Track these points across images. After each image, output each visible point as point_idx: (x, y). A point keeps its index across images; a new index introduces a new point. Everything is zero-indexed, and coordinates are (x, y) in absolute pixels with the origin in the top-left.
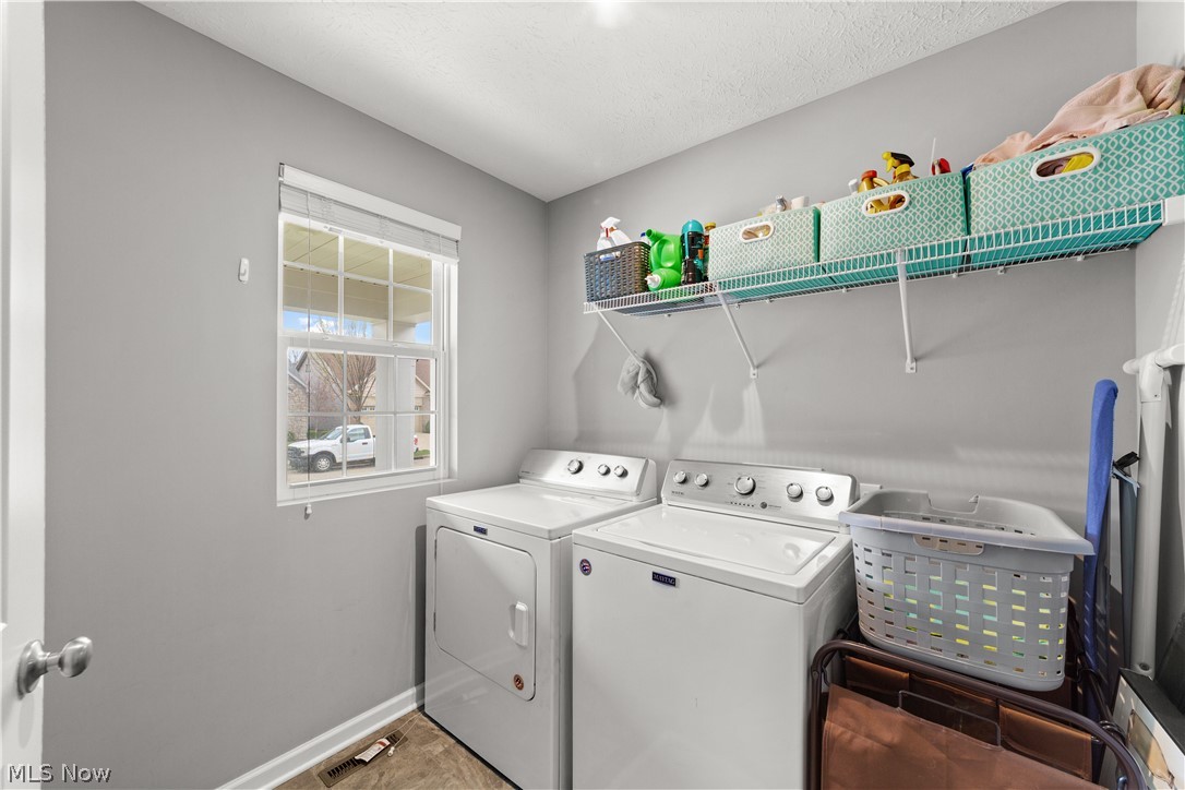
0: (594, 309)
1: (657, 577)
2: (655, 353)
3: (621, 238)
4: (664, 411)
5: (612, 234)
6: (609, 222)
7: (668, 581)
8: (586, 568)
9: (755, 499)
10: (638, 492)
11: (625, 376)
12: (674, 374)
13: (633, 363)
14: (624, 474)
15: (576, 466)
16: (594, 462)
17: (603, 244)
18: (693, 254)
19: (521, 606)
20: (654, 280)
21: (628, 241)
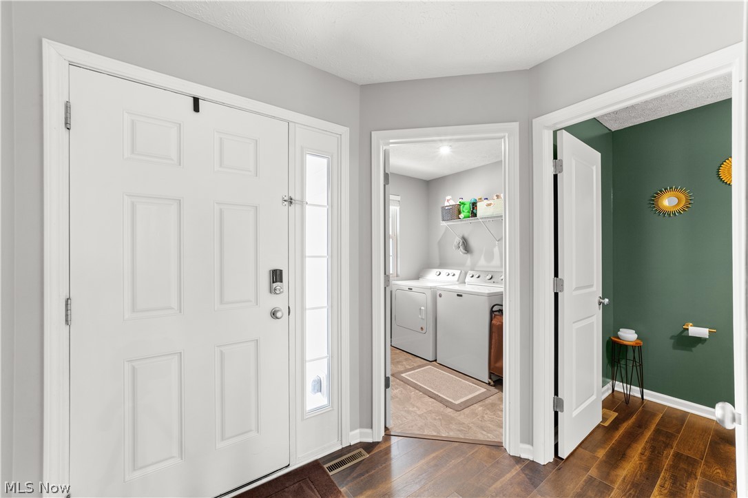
0: (444, 224)
1: (458, 295)
2: (466, 236)
3: (452, 203)
4: (469, 256)
5: (449, 201)
6: (448, 198)
7: (461, 296)
8: (440, 296)
9: (492, 280)
10: (458, 281)
11: (455, 243)
12: (473, 243)
13: (458, 240)
14: (454, 275)
15: (438, 273)
16: (444, 272)
17: (447, 204)
18: (473, 208)
19: (422, 308)
20: (462, 216)
21: (454, 204)
